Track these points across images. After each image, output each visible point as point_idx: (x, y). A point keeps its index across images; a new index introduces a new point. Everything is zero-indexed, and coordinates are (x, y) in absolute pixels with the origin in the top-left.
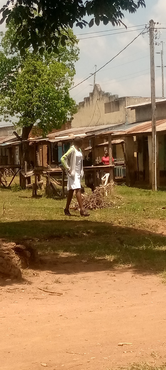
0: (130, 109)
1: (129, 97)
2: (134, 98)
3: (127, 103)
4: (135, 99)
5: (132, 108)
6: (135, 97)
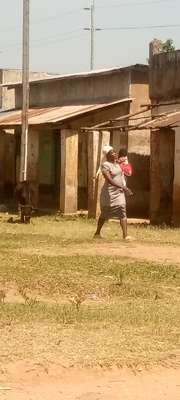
0: (7, 88)
1: (8, 69)
2: (15, 72)
3: (5, 79)
4: (17, 74)
5: (10, 87)
6: (17, 70)
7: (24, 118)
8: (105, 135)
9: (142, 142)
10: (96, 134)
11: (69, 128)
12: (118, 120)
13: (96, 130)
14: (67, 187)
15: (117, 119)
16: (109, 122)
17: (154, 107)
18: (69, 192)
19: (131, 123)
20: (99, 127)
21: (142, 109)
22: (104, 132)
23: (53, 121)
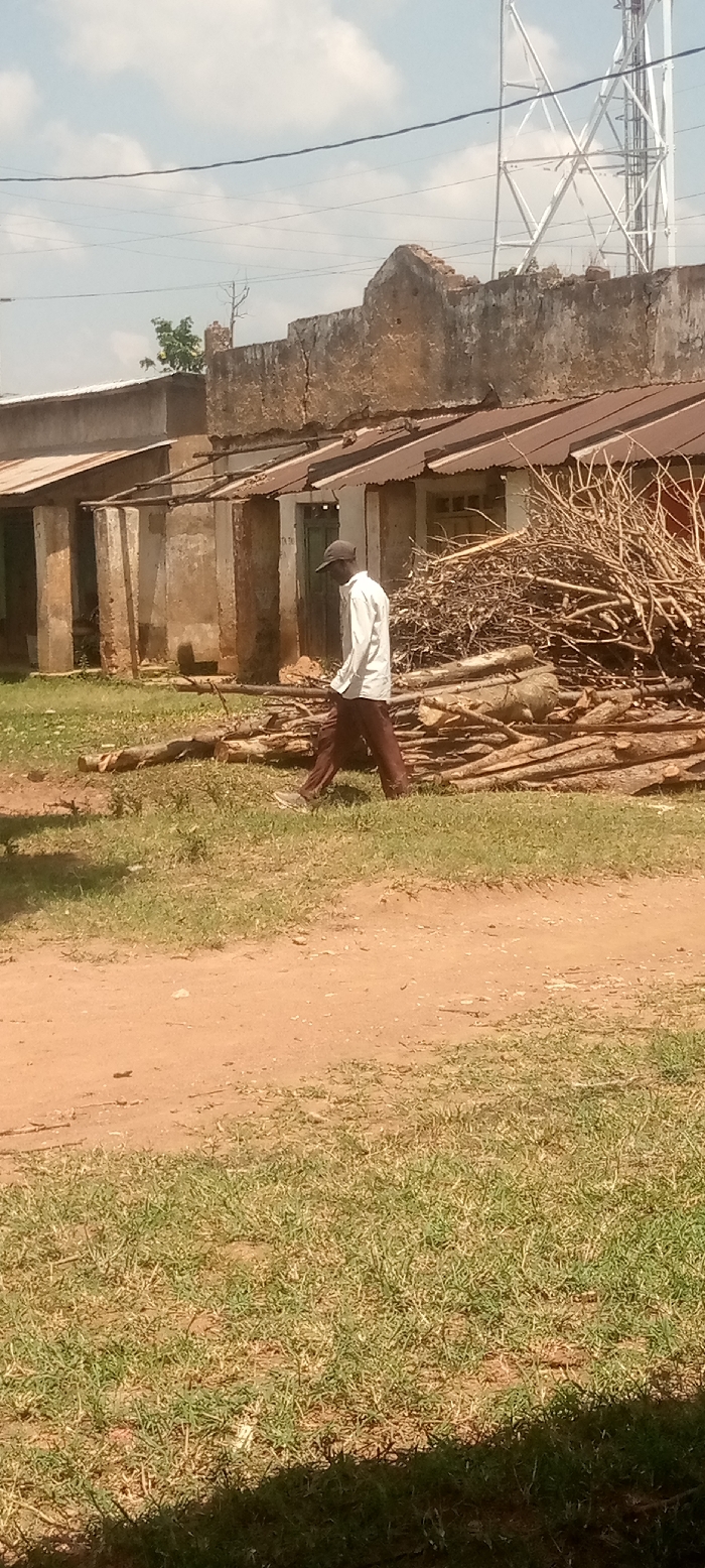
8: (130, 515)
9: (193, 526)
10: (112, 513)
11: (51, 503)
12: (153, 485)
13: (112, 506)
14: (52, 621)
15: (151, 482)
16: (135, 488)
17: (221, 455)
18: (57, 632)
19: (176, 491)
20: (116, 499)
21: (196, 462)
22: (128, 509)
23: (17, 491)
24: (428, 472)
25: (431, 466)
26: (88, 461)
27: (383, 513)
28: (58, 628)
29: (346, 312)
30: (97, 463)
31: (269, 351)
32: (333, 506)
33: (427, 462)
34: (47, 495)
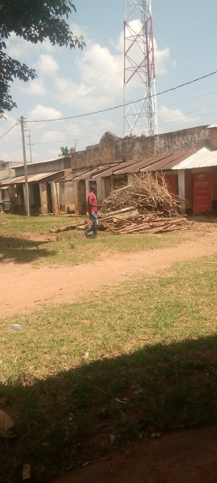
0: (12, 169)
3: (10, 165)
6: (14, 162)
7: (26, 180)
9: (69, 186)
10: (54, 184)
11: (42, 182)
12: (62, 178)
14: (43, 205)
16: (58, 179)
17: (74, 172)
19: (66, 179)
20: (55, 181)
21: (69, 174)
22: (57, 183)
23: (36, 180)
24: (113, 174)
25: (114, 173)
26: (49, 174)
27: (105, 182)
28: (45, 206)
29: (97, 145)
30: (51, 175)
31: (82, 153)
32: (95, 181)
33: (113, 172)
34: (42, 181)
